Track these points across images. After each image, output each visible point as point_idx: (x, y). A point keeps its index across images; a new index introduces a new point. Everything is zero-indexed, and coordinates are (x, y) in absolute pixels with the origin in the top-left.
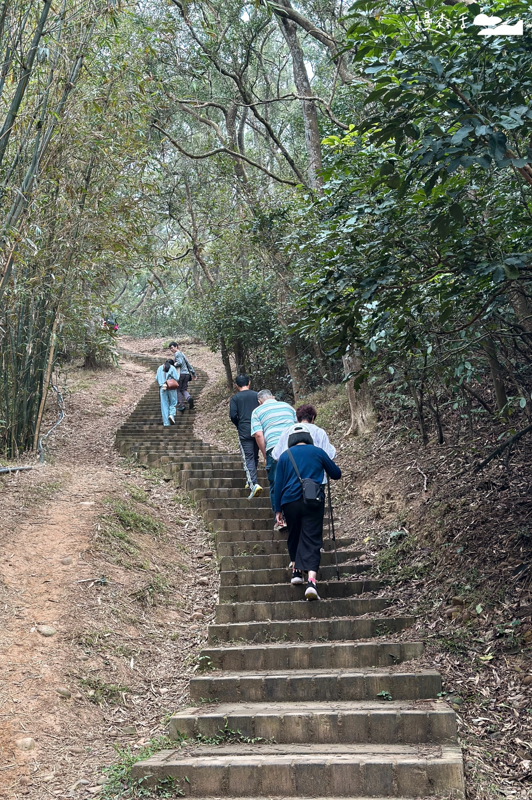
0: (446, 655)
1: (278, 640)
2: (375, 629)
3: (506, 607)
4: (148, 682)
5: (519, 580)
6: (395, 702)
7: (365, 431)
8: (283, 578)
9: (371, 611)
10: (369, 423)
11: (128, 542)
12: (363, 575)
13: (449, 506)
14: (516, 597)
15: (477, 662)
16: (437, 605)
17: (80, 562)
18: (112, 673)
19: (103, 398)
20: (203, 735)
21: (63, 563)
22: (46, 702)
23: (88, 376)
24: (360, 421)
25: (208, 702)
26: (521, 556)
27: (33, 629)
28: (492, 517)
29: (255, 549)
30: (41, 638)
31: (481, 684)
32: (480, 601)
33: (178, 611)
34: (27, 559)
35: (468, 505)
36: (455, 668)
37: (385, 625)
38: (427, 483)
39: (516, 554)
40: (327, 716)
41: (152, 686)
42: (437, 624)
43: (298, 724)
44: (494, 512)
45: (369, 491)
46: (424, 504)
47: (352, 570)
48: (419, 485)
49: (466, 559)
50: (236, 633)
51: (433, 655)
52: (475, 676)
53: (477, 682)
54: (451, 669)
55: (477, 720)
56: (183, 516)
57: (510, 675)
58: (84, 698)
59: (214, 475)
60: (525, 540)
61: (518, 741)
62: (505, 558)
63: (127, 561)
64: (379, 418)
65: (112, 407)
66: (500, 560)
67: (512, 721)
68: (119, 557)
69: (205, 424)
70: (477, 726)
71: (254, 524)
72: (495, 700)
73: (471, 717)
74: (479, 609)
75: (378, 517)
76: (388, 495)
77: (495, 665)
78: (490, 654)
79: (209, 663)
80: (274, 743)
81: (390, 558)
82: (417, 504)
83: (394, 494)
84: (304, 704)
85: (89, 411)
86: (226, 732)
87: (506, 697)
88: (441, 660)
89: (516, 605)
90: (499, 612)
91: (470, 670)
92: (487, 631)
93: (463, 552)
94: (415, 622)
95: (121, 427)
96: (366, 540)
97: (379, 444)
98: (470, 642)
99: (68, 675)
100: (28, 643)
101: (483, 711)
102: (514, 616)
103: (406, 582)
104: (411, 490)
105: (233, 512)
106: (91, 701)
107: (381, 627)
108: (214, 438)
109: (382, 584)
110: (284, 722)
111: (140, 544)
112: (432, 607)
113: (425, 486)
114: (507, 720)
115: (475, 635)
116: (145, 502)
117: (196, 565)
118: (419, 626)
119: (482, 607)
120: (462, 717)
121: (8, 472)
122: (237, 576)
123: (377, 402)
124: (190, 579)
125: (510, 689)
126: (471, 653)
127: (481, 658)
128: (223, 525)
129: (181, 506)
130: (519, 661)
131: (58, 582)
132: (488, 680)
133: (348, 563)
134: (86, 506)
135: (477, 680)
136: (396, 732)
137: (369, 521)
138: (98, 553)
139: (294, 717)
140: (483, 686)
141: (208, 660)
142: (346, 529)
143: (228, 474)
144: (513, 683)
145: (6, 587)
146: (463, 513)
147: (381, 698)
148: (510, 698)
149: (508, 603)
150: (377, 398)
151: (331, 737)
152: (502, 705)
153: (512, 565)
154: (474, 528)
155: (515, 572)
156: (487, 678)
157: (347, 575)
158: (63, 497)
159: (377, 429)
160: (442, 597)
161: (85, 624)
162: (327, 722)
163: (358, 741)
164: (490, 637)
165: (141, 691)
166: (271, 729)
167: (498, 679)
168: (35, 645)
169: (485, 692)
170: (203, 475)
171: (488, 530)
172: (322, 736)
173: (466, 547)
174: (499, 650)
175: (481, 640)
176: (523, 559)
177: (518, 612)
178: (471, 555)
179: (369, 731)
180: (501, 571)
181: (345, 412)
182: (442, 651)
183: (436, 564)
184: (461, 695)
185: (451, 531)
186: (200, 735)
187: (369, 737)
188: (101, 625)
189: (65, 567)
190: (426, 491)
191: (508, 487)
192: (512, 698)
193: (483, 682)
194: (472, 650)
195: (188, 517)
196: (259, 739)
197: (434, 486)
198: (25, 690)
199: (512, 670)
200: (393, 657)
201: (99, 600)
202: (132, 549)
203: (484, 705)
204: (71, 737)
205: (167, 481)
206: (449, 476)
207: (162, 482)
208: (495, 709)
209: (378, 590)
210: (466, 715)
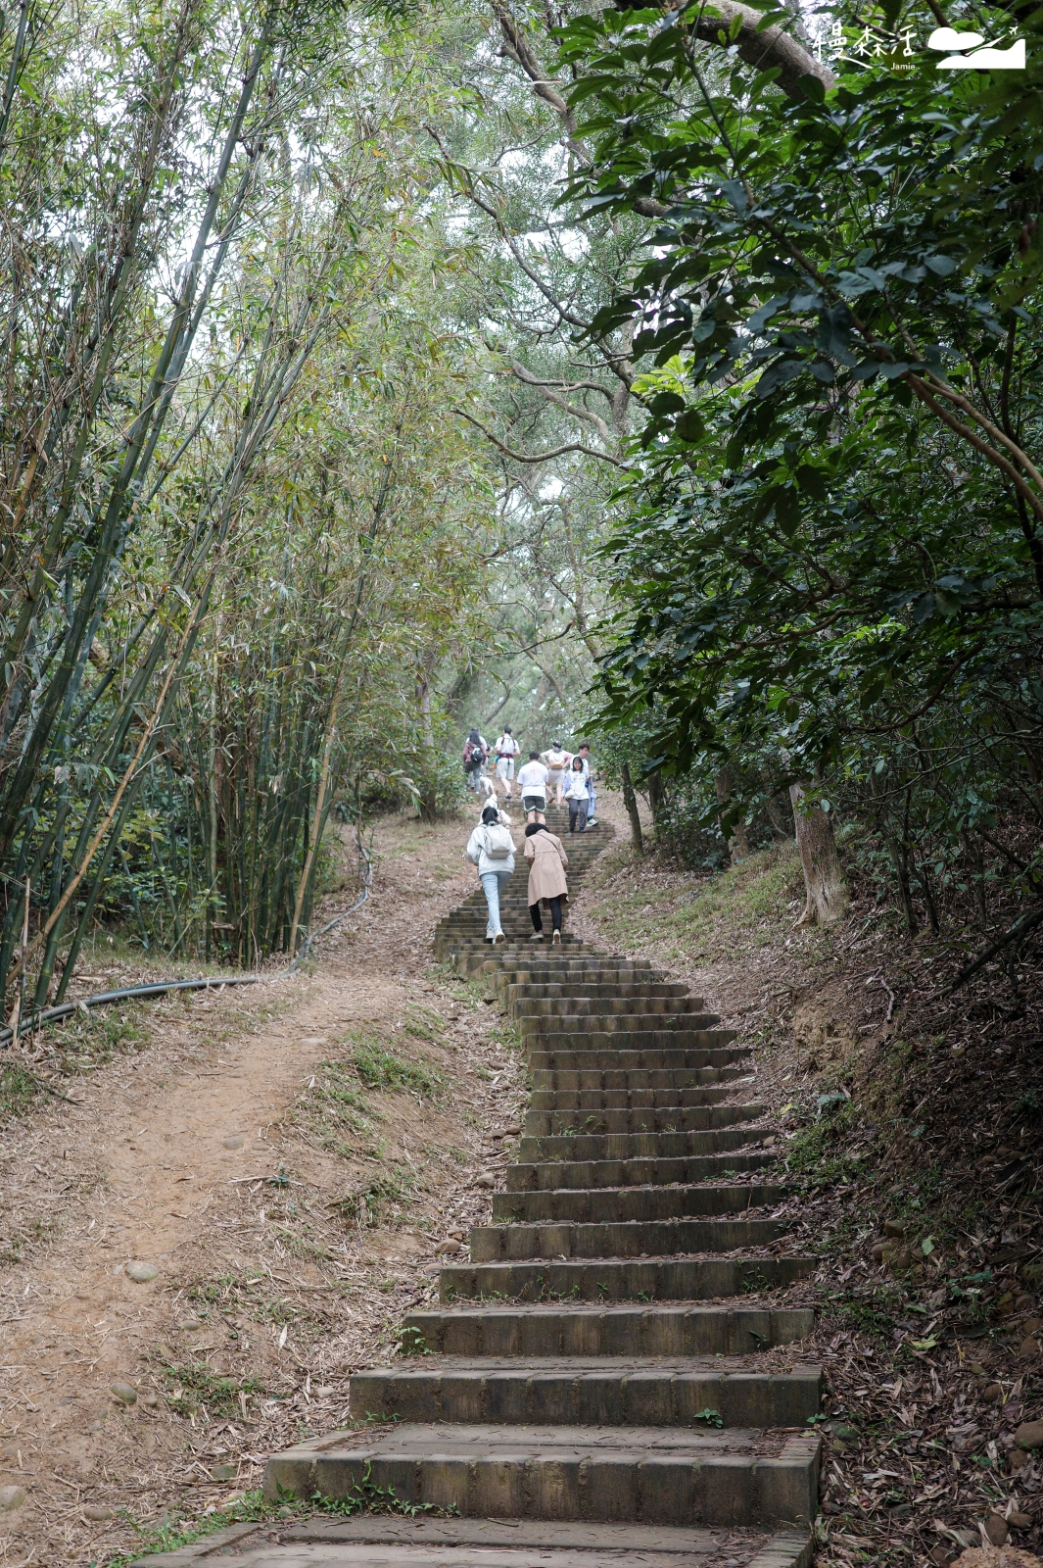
0: (853, 1335)
1: (563, 1298)
2: (743, 1280)
3: (976, 1242)
4: (301, 1373)
5: (1008, 1190)
6: (727, 1432)
7: (828, 916)
8: (616, 1178)
9: (747, 1245)
10: (836, 904)
11: (361, 1110)
12: (759, 1174)
13: (915, 1047)
14: (997, 1224)
15: (905, 1352)
16: (863, 1234)
17: (257, 1145)
18: (240, 1355)
19: (437, 868)
20: (324, 1494)
21: (226, 1146)
22: (86, 1413)
23: (421, 834)
24: (820, 901)
25: (379, 1420)
26: (1021, 1144)
27: (119, 1268)
28: (982, 1069)
29: (590, 1124)
30: (127, 1286)
31: (904, 1399)
32: (932, 1230)
33: (417, 1235)
34: (168, 1138)
35: (949, 1047)
36: (860, 1363)
37: (759, 1273)
38: (894, 1007)
39: (1010, 1140)
40: (559, 1464)
41: (309, 1380)
42: (854, 1272)
43: (502, 1479)
44: (988, 1060)
45: (804, 1020)
46: (882, 1044)
47: (742, 1164)
48: (881, 1011)
49: (926, 1148)
50: (490, 1281)
51: (830, 1335)
52: (894, 1381)
53: (896, 1393)
54: (852, 1367)
55: (872, 1476)
56: (494, 1063)
57: (961, 1379)
58: (161, 1404)
59: (564, 992)
60: (1029, 1115)
61: (940, 1526)
62: (993, 1147)
63: (345, 1143)
64: (853, 895)
65: (448, 882)
66: (983, 1151)
67: (942, 1481)
68: (331, 1135)
69: (589, 909)
70: (870, 1489)
71: (604, 1078)
72: (921, 1433)
73: (862, 1469)
74: (927, 1246)
75: (813, 1067)
76: (830, 1028)
77: (938, 1360)
78: (932, 1336)
79: (417, 1341)
80: (455, 1516)
81: (809, 1144)
82: (871, 1044)
83: (839, 1026)
84: (551, 1430)
85: (409, 888)
86: (367, 1490)
87: (944, 1427)
88: (843, 1345)
89: (993, 1240)
90: (963, 1254)
91: (889, 1369)
92: (935, 1289)
93: (924, 1134)
94: (816, 1267)
95: (451, 914)
96: (785, 1110)
97: (850, 940)
98: (901, 1311)
99: (145, 1359)
100: (101, 1295)
101: (892, 1457)
102: (987, 1261)
103: (826, 1189)
104: (866, 1019)
105: (574, 1057)
106: (175, 1410)
107: (753, 1279)
108: (597, 930)
109: (784, 1192)
110: (475, 1474)
111: (385, 1112)
112: (853, 1238)
113: (889, 1013)
114: (933, 1477)
115: (912, 1298)
116: (430, 1040)
117: (486, 1150)
118: (822, 1276)
119: (933, 1242)
120: (844, 1470)
121: (202, 987)
122: (535, 1173)
123: (850, 867)
124: (466, 1176)
125: (957, 1410)
126: (897, 1333)
127: (915, 1344)
128: (550, 1079)
129: (499, 1046)
130: (982, 1352)
131: (203, 1181)
132: (919, 1390)
133: (742, 1152)
134: (309, 1045)
135: (896, 1389)
136: (692, 1501)
137: (798, 1074)
138: (293, 1129)
139: (496, 1465)
140: (906, 1403)
141: (417, 1335)
142: (759, 1089)
143: (588, 992)
144: (963, 1397)
145: (106, 1190)
146: (938, 1061)
147: (703, 1423)
148: (952, 1429)
149: (981, 1234)
150: (851, 860)
151: (566, 1509)
152: (932, 1444)
153: (1001, 1162)
154: (950, 1090)
155: (1002, 1175)
156: (916, 1387)
157: (730, 1173)
158: (278, 1030)
159: (848, 913)
160: (874, 1221)
161: (219, 1261)
162: (558, 1477)
163: (616, 1517)
164: (939, 1302)
165: (285, 1390)
166: (451, 1488)
167: (939, 1388)
168: (111, 1299)
169: (905, 1416)
170: (546, 993)
171: (970, 1095)
172: (547, 1505)
173: (930, 1126)
174: (950, 1330)
175: (921, 1307)
176: (1023, 1150)
177: (998, 1253)
178: (936, 1140)
179: (639, 1498)
180: (978, 1173)
181: (798, 884)
182: (847, 1327)
183: (882, 1157)
184: (856, 1421)
185: (910, 1094)
186: (318, 1495)
187: (638, 1510)
188: (249, 1262)
189: (228, 1153)
190: (890, 1022)
191: (1024, 1015)
192: (955, 1430)
193: (908, 1394)
194: (902, 1328)
195: (503, 1065)
196: (428, 1506)
197: (903, 1013)
198: (55, 1386)
199: (967, 1372)
200: (755, 1336)
201: (262, 1215)
202: (366, 1123)
203: (898, 1442)
204: (101, 1485)
205: (489, 1002)
206: (930, 994)
207: (480, 1004)
208: (917, 1453)
209: (776, 1203)
210: (855, 1464)
